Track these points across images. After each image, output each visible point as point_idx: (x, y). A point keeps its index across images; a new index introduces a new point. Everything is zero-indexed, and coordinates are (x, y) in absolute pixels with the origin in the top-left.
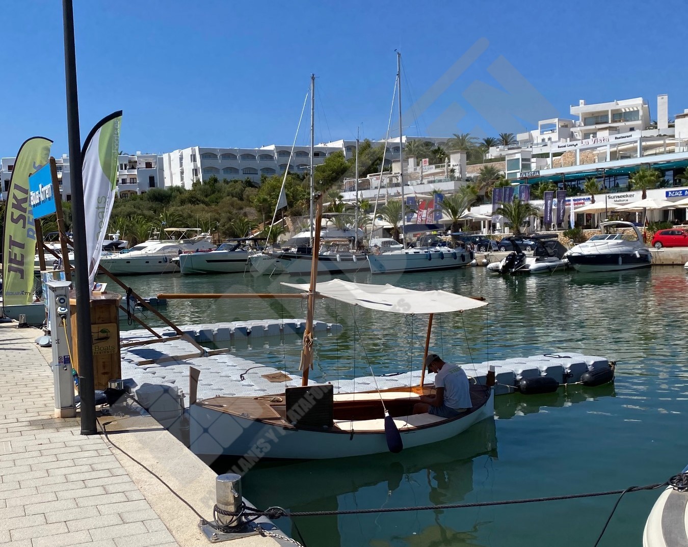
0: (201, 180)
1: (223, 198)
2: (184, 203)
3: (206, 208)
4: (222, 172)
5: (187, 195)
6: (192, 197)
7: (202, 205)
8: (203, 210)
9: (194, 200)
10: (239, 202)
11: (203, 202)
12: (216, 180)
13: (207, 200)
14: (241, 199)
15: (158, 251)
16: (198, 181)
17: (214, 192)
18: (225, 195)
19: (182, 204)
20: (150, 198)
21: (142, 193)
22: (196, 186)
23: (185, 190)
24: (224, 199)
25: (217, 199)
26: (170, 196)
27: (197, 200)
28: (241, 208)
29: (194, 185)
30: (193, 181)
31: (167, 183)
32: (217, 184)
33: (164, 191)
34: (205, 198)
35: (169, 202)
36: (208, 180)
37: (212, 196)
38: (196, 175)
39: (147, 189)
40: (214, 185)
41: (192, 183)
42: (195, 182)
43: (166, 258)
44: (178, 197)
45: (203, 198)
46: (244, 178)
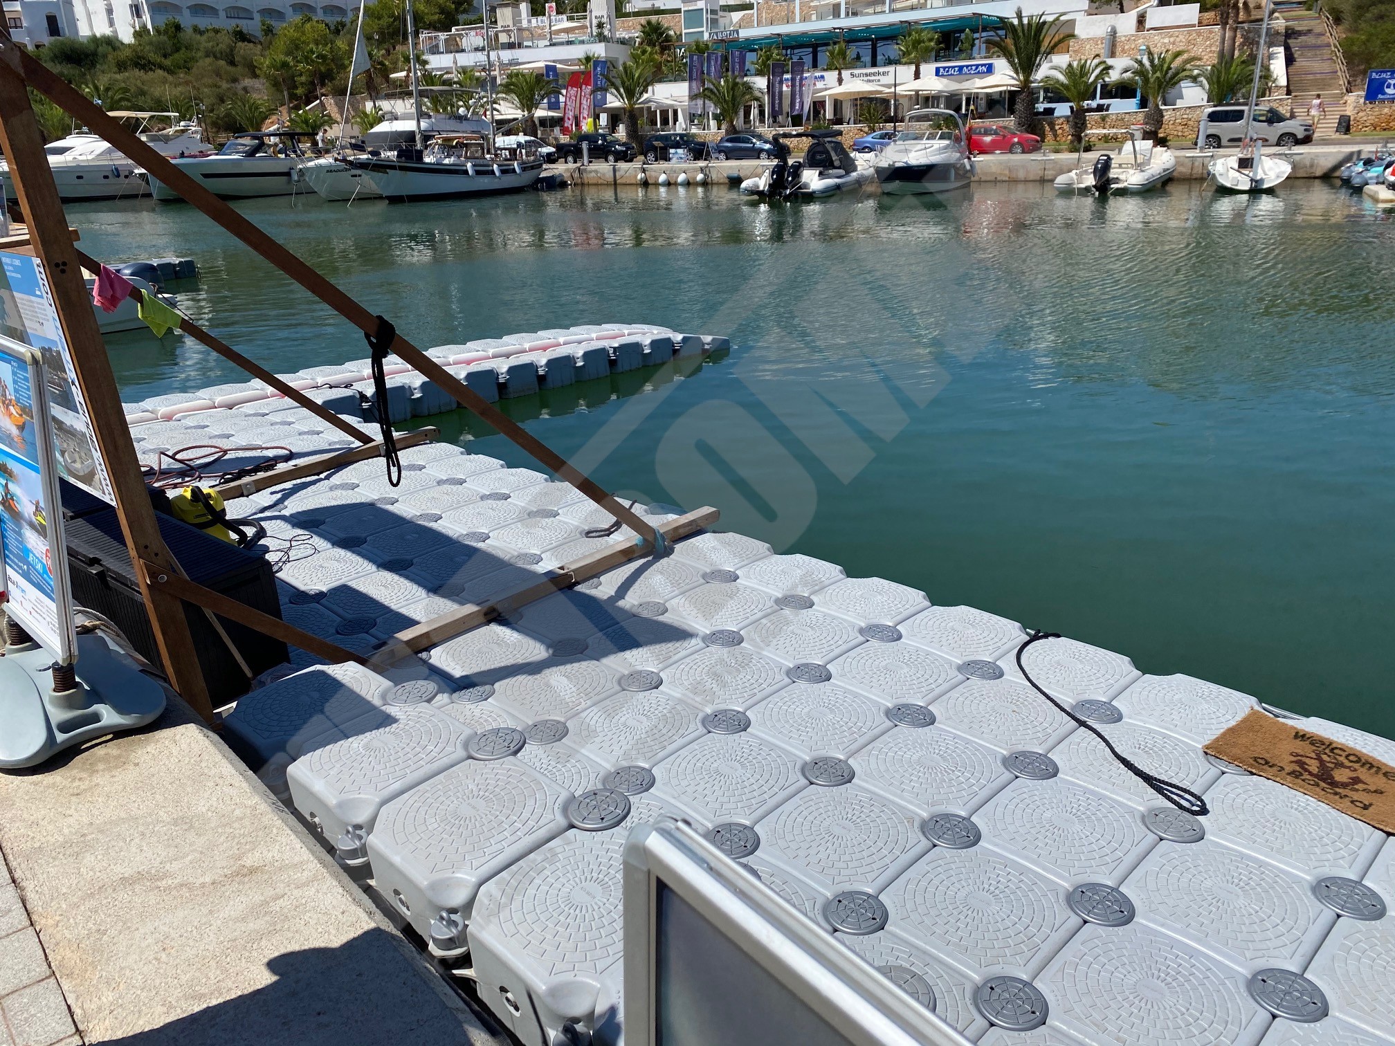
0: (149, 26)
1: (197, 61)
2: (125, 68)
3: (170, 78)
4: (186, 13)
5: (128, 53)
6: (139, 57)
7: (160, 72)
8: (164, 81)
9: (143, 62)
10: (230, 68)
11: (161, 67)
12: (178, 27)
13: (167, 62)
14: (232, 63)
15: (99, 155)
16: (144, 27)
17: (178, 50)
18: (199, 54)
19: (120, 69)
20: (56, 57)
21: (37, 47)
22: (141, 36)
23: (122, 44)
24: (201, 63)
25: (185, 61)
26: (95, 54)
27: (149, 62)
28: (235, 80)
29: (137, 34)
30: (134, 27)
31: (84, 31)
32: (182, 34)
33: (82, 44)
34: (163, 59)
35: (93, 65)
36: (163, 27)
37: (176, 56)
38: (139, 16)
39: (47, 40)
40: (175, 36)
41: (132, 30)
42: (138, 28)
43: (117, 169)
44: (110, 57)
45: (159, 59)
46: (231, 24)
